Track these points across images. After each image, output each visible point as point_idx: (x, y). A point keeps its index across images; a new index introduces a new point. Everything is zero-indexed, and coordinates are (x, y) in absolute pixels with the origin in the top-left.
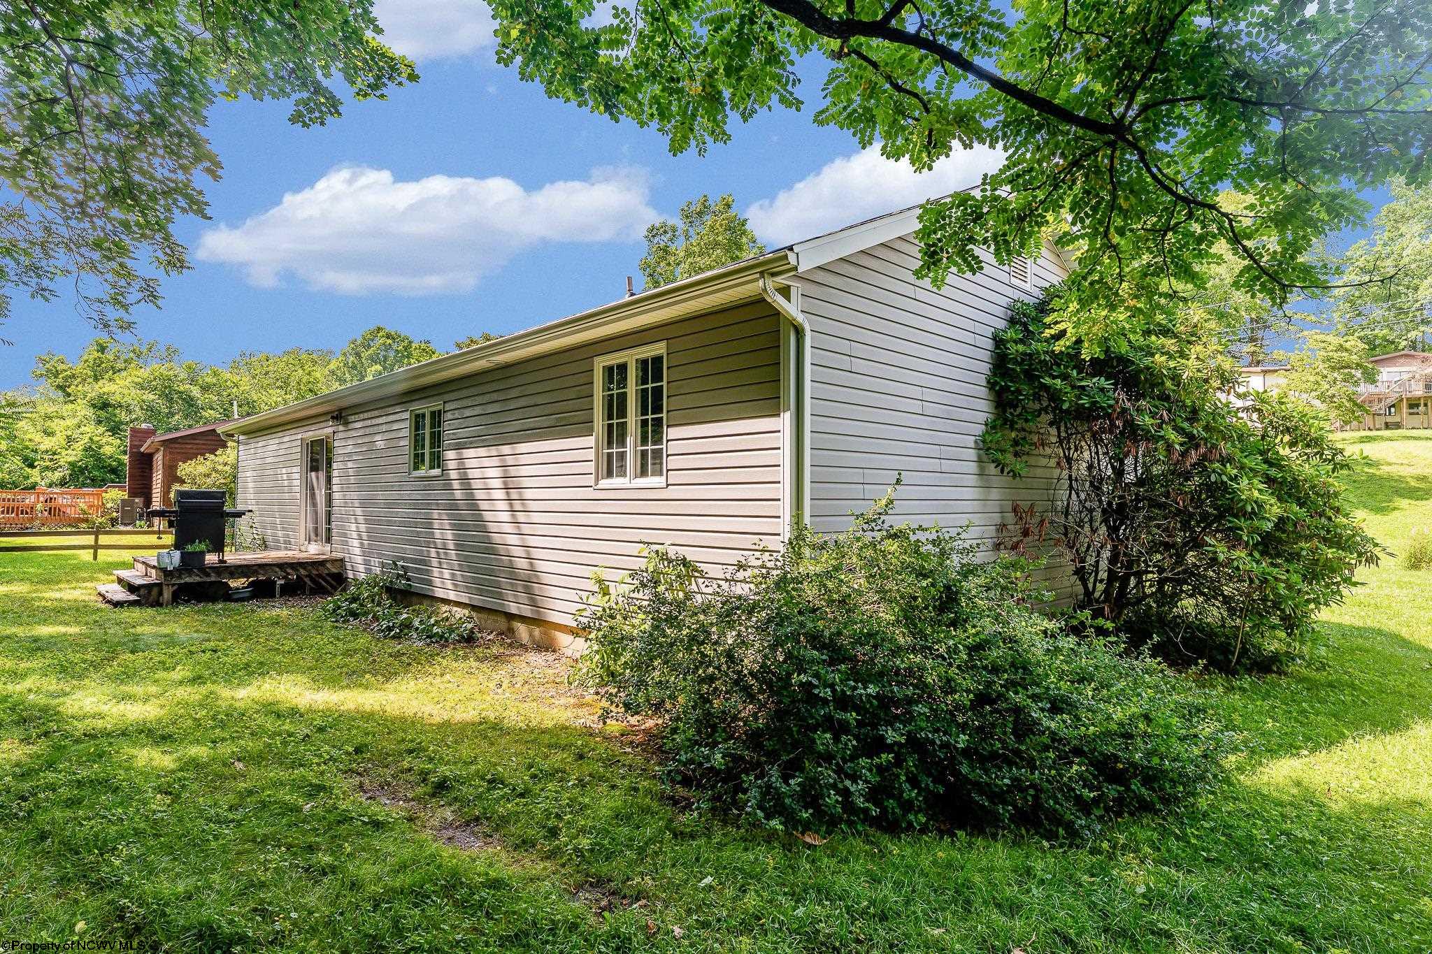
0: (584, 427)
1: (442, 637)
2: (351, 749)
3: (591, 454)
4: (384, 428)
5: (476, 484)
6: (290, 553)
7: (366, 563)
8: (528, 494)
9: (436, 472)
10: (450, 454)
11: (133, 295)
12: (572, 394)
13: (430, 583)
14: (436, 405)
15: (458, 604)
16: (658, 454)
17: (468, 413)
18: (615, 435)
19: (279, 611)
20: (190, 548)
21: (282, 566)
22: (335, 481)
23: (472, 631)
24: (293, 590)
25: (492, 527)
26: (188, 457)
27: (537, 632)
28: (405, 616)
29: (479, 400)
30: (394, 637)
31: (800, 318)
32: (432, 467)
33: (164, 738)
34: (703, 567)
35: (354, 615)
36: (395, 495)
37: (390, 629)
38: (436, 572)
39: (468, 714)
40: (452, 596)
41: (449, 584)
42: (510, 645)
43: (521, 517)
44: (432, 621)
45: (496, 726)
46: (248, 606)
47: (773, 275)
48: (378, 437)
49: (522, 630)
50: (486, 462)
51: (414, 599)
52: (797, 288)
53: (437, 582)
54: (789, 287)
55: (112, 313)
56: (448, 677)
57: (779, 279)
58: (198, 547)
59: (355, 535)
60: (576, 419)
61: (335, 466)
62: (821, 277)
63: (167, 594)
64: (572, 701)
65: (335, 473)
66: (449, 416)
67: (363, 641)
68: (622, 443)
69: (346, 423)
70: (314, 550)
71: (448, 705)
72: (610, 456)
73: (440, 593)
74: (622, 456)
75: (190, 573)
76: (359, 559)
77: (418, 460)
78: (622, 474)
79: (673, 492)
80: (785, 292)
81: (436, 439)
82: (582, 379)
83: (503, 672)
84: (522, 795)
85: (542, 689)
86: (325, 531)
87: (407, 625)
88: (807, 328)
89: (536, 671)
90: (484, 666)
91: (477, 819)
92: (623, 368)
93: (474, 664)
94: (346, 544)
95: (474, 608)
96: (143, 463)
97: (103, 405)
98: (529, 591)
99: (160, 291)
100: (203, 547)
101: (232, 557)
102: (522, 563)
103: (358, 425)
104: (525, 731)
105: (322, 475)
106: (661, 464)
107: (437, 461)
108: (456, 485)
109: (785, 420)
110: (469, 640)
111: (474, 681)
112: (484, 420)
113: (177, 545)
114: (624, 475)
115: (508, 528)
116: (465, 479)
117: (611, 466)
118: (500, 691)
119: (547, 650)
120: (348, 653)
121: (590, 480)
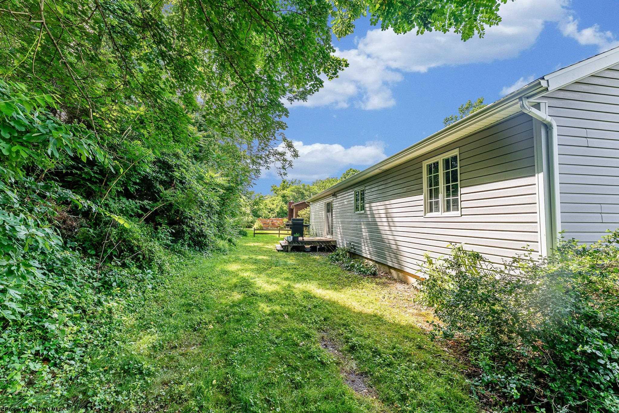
0: (419, 191)
1: (364, 272)
2: (323, 319)
3: (422, 203)
4: (347, 197)
5: (376, 216)
6: (322, 238)
7: (342, 242)
8: (395, 219)
9: (363, 212)
10: (367, 205)
11: (287, 166)
12: (413, 178)
13: (361, 251)
14: (362, 188)
15: (371, 260)
16: (455, 202)
17: (373, 190)
18: (433, 193)
19: (317, 257)
20: (295, 235)
21: (318, 242)
22: (334, 215)
23: (375, 271)
24: (322, 250)
25: (383, 232)
26: (301, 209)
27: (401, 275)
28: (352, 263)
29: (377, 185)
30: (348, 270)
31: (549, 119)
32: (361, 210)
33: (270, 300)
34: (483, 256)
35: (337, 260)
36: (350, 220)
37: (347, 267)
38: (363, 247)
39: (369, 310)
40: (369, 257)
41: (368, 252)
42: (390, 279)
43: (393, 228)
44: (361, 265)
45: (380, 319)
46: (309, 254)
47: (528, 98)
48: (345, 201)
49: (394, 273)
50: (380, 208)
51: (357, 256)
52: (545, 104)
53: (364, 251)
54: (539, 103)
55: (282, 171)
56: (364, 290)
57: (531, 100)
58: (297, 235)
59: (339, 233)
60: (415, 189)
61: (333, 211)
62: (562, 94)
63: (289, 249)
64: (415, 311)
65: (334, 213)
66: (367, 191)
67: (338, 270)
68: (437, 197)
69: (336, 197)
70: (329, 237)
71: (363, 304)
72: (431, 203)
73: (364, 255)
74: (437, 203)
75: (295, 242)
76: (340, 241)
77: (357, 208)
78: (437, 210)
79: (464, 219)
80: (537, 106)
81: (363, 199)
82: (418, 171)
83: (385, 291)
84: (388, 365)
85: (402, 302)
86: (331, 231)
87: (353, 266)
88: (554, 124)
89: (400, 293)
90: (379, 287)
91: (366, 373)
92: (436, 165)
93: (375, 286)
94: (336, 236)
95: (376, 262)
96: (291, 210)
97: (284, 196)
98: (397, 258)
99: (293, 164)
100: (298, 235)
101: (306, 238)
102: (394, 247)
103: (340, 197)
104: (393, 324)
105: (330, 213)
106: (458, 205)
107: (363, 208)
108: (369, 216)
109: (540, 178)
110: (374, 274)
111: (373, 294)
112: (379, 192)
113: (292, 234)
114: (439, 211)
115: (388, 233)
116: (372, 214)
117: (431, 207)
118: (384, 300)
119: (405, 283)
120: (333, 275)
121: (422, 214)
